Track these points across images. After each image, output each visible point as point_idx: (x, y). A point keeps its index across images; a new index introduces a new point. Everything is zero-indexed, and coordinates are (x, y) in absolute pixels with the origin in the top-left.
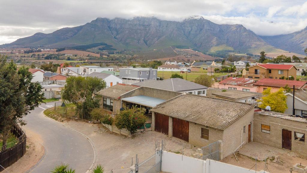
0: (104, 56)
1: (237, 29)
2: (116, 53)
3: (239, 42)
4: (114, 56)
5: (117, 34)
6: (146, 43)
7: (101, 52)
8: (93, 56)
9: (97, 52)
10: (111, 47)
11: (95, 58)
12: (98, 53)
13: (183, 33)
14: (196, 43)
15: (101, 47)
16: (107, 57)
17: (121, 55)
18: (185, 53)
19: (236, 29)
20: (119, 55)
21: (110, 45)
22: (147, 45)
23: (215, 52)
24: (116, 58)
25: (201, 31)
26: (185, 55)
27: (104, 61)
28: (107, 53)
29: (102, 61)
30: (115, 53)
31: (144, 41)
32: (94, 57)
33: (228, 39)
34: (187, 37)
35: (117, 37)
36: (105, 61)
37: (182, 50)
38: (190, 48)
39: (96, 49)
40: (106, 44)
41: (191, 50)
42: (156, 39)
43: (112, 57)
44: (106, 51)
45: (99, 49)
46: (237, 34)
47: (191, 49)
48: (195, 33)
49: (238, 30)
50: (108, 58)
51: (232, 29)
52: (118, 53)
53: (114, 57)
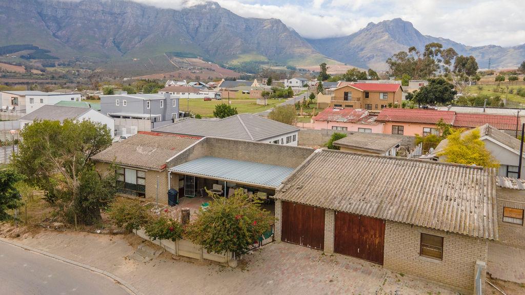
0: (35, 71)
1: (273, 26)
2: (59, 65)
3: (275, 49)
4: (55, 70)
5: (60, 28)
6: (118, 47)
7: (27, 62)
8: (9, 70)
9: (18, 62)
10: (47, 54)
11: (14, 75)
12: (20, 65)
13: (185, 30)
14: (207, 49)
15: (25, 53)
16: (41, 73)
17: (71, 69)
18: (191, 65)
19: (270, 27)
20: (67, 69)
21: (46, 49)
22: (120, 50)
23: (239, 64)
24: (61, 74)
25: (216, 27)
26: (190, 69)
27: (34, 81)
28: (40, 65)
29: (31, 81)
30: (56, 65)
31: (115, 43)
32: (11, 72)
33: (259, 43)
34: (193, 38)
35: (59, 33)
36: (37, 81)
37: (185, 60)
38: (199, 57)
39: (14, 56)
40: (36, 48)
41: (201, 61)
42: (136, 39)
43: (52, 73)
44: (37, 60)
45: (22, 57)
46: (272, 34)
47: (200, 59)
48: (206, 31)
49: (274, 28)
50: (42, 75)
51: (265, 26)
52: (64, 65)
53: (56, 72)
